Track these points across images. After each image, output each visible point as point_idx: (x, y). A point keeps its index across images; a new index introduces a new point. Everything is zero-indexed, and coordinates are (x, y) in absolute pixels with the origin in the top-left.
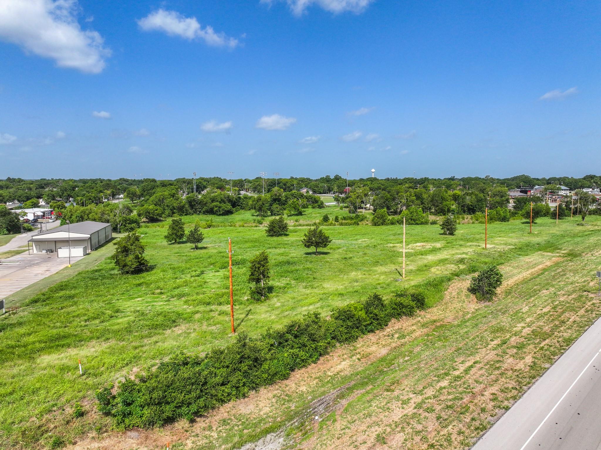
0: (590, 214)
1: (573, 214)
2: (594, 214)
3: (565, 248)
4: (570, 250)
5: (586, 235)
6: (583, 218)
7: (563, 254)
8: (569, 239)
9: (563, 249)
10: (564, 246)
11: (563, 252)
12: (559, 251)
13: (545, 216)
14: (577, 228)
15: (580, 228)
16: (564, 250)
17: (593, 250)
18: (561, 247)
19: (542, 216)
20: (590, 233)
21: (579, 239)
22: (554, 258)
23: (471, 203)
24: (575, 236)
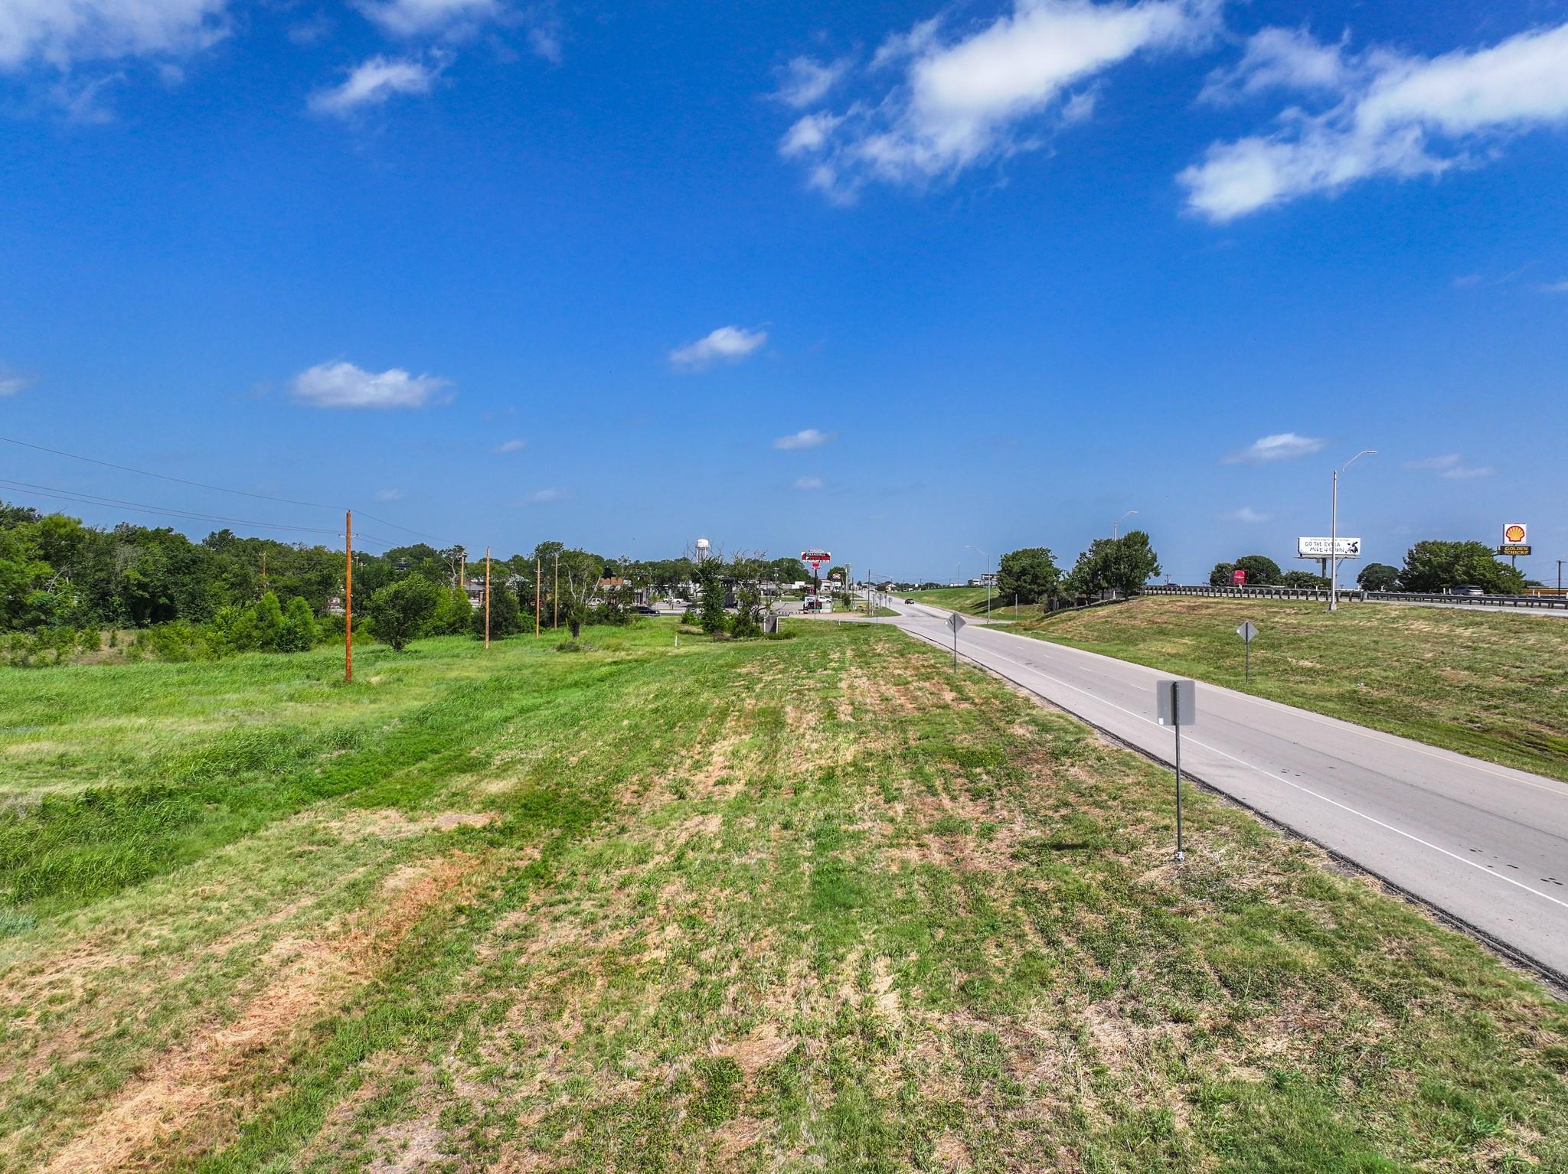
0: (590, 624)
1: (542, 624)
2: (600, 622)
3: (507, 755)
4: (543, 770)
5: (601, 680)
6: (575, 633)
7: (491, 803)
8: (528, 701)
9: (497, 761)
10: (501, 748)
11: (495, 787)
12: (462, 781)
13: (455, 632)
14: (559, 660)
15: (570, 658)
16: (505, 769)
17: (666, 752)
18: (489, 747)
19: (444, 633)
20: (614, 668)
21: (577, 696)
22: (405, 875)
23: (144, 574)
24: (556, 684)
